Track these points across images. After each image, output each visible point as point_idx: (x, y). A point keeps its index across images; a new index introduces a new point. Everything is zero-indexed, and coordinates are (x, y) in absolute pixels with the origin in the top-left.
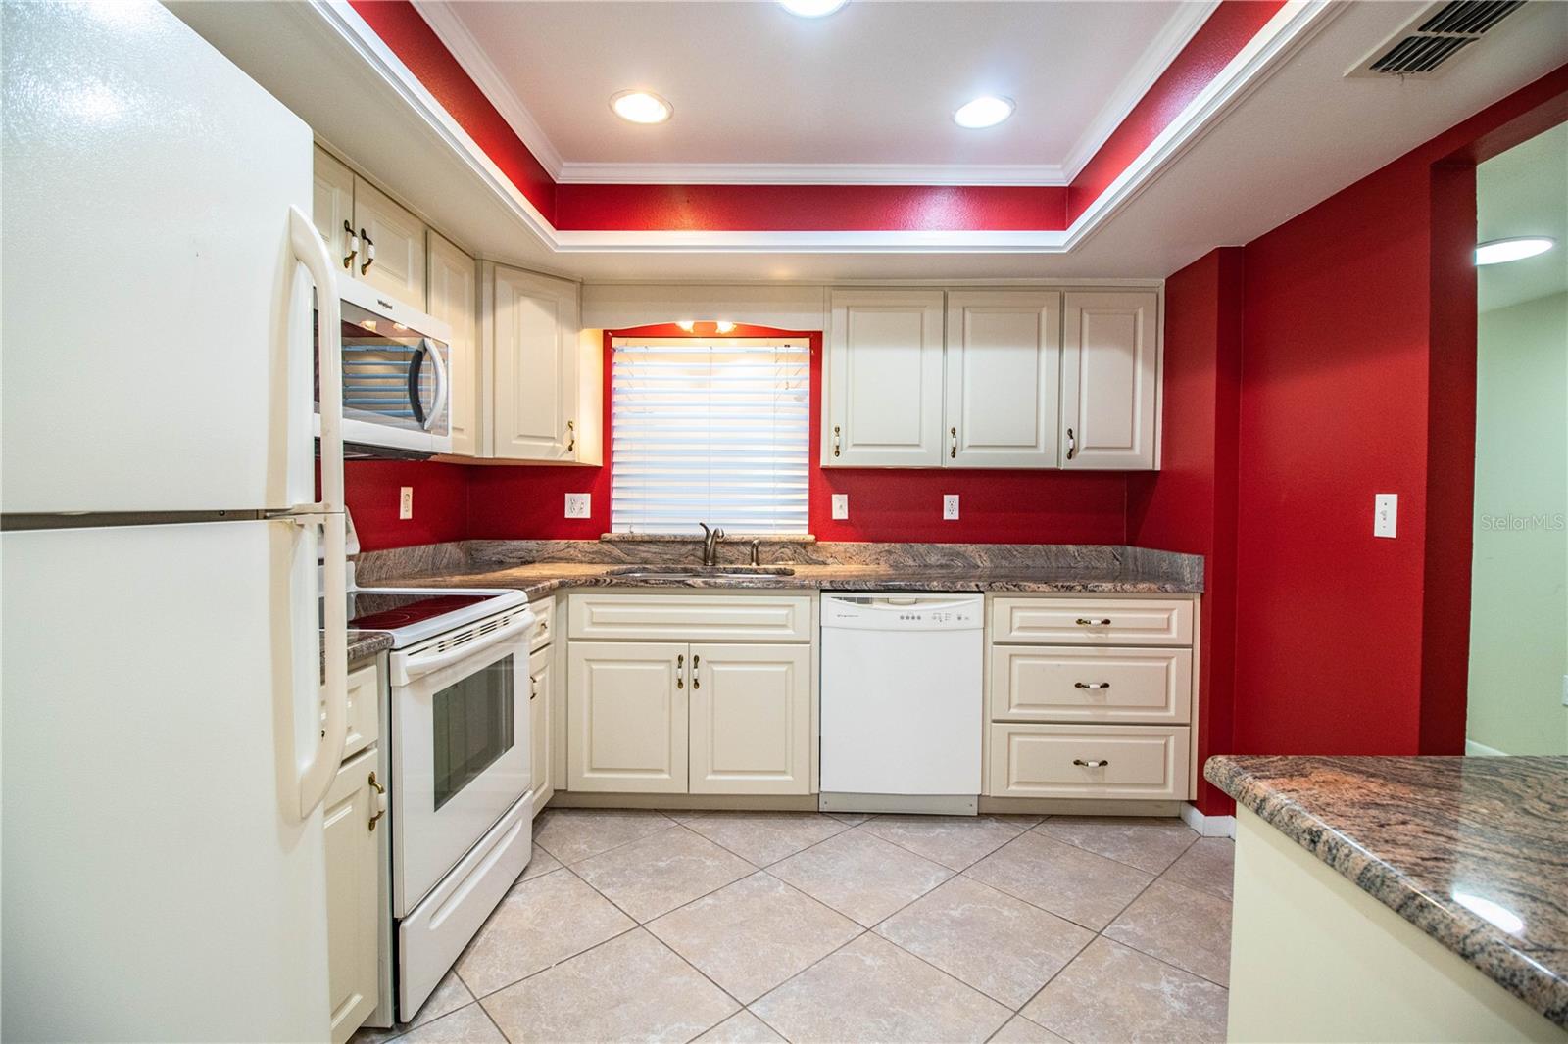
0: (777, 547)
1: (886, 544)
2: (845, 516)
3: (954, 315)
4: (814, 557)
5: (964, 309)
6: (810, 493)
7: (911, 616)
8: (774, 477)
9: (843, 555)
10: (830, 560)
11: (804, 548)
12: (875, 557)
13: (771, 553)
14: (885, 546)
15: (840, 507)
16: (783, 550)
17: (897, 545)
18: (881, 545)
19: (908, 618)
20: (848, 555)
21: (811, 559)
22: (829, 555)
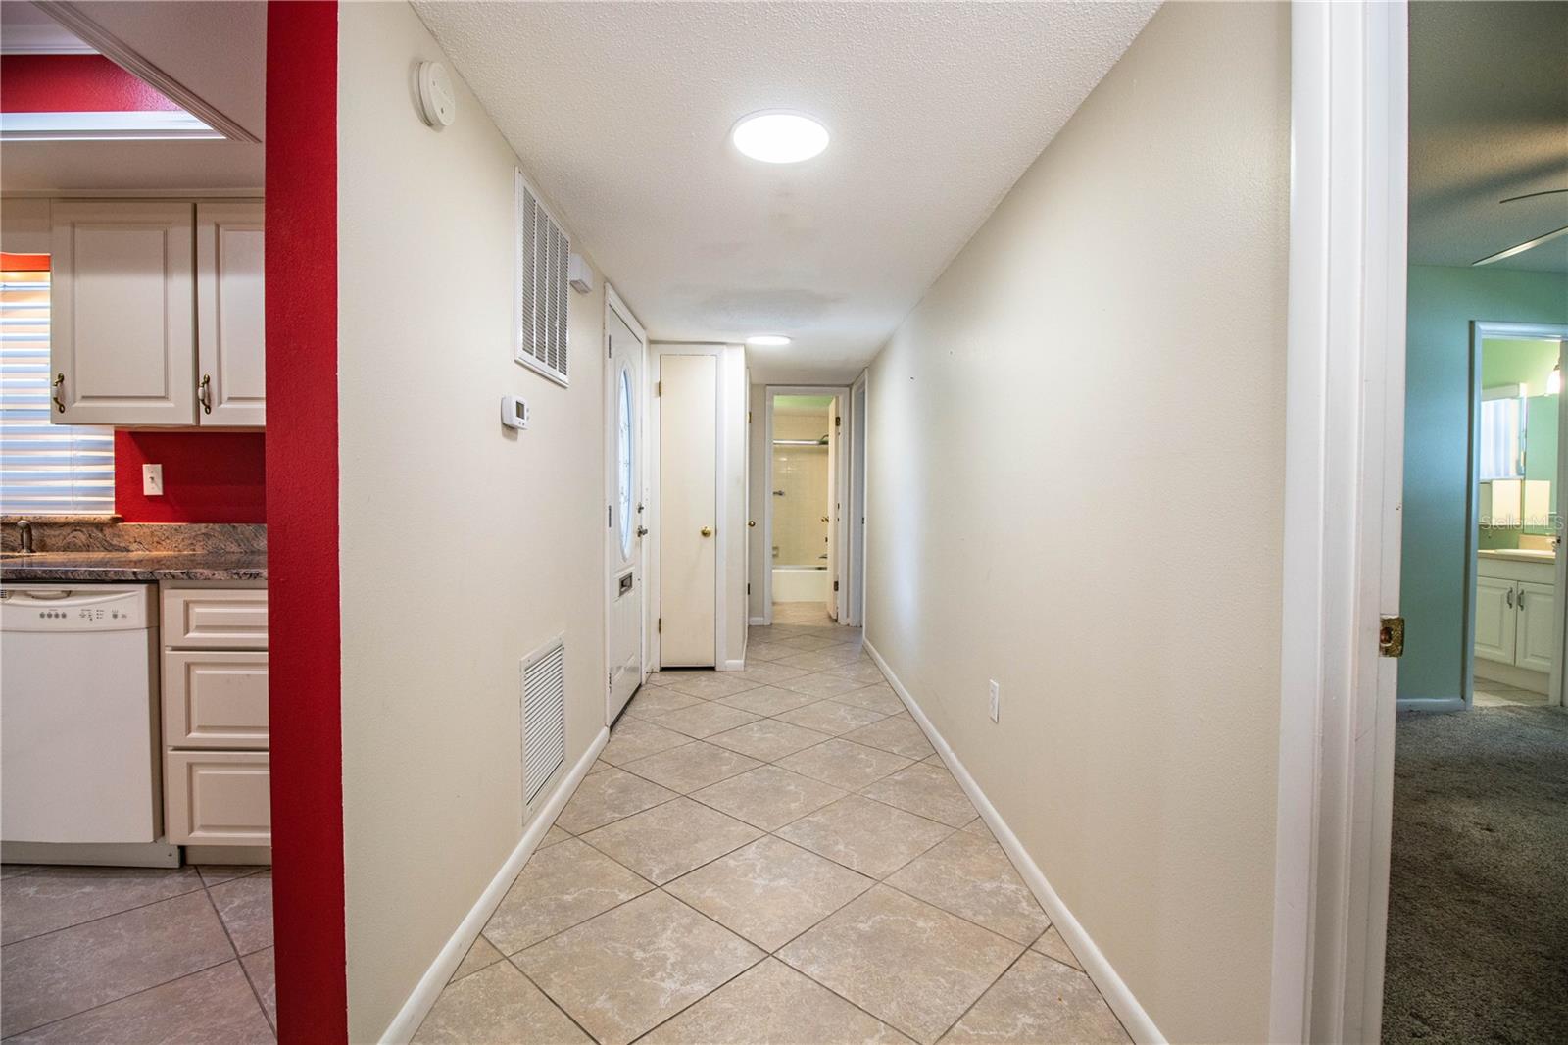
0: (67, 530)
1: (203, 525)
2: (159, 492)
3: (206, 233)
4: (114, 542)
5: (217, 227)
6: (116, 464)
7: (53, 613)
8: (72, 444)
9: (149, 539)
10: (135, 546)
11: (101, 531)
12: (190, 542)
13: (61, 537)
14: (202, 528)
15: (152, 481)
16: (75, 533)
17: (216, 527)
18: (196, 527)
19: (50, 615)
20: (156, 539)
21: (111, 545)
22: (132, 540)
